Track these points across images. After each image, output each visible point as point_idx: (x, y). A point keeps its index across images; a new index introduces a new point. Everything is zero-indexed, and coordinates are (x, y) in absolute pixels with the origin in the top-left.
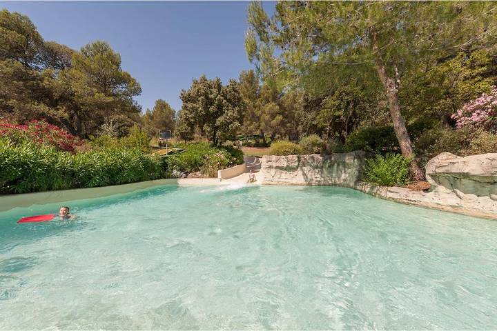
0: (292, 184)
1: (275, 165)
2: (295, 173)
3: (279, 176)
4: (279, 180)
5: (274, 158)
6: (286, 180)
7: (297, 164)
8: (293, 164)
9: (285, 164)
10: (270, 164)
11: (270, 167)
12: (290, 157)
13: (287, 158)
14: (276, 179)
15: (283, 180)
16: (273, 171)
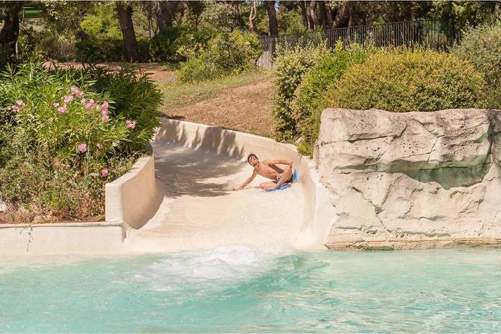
0: (460, 243)
1: (388, 153)
2: (474, 192)
3: (402, 207)
4: (407, 226)
5: (382, 120)
6: (437, 227)
7: (483, 150)
8: (471, 151)
9: (432, 151)
10: (365, 149)
11: (367, 165)
12: (454, 116)
13: (442, 123)
14: (391, 220)
15: (427, 227)
16: (377, 185)
